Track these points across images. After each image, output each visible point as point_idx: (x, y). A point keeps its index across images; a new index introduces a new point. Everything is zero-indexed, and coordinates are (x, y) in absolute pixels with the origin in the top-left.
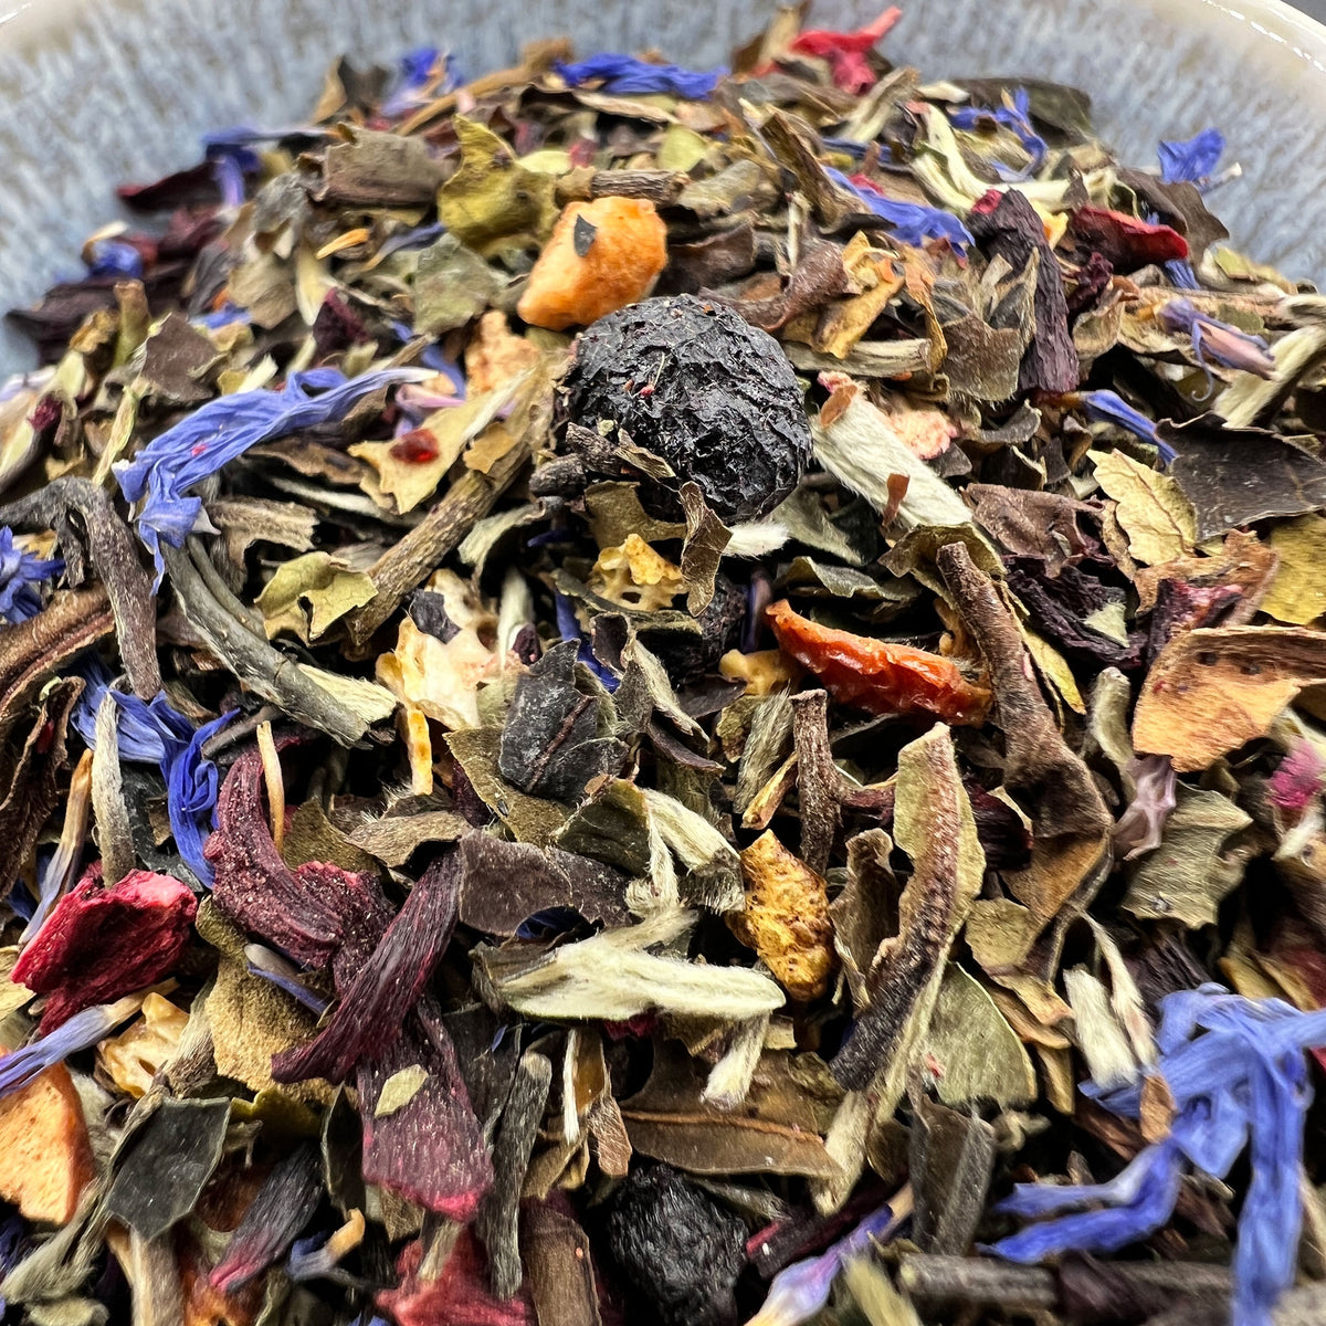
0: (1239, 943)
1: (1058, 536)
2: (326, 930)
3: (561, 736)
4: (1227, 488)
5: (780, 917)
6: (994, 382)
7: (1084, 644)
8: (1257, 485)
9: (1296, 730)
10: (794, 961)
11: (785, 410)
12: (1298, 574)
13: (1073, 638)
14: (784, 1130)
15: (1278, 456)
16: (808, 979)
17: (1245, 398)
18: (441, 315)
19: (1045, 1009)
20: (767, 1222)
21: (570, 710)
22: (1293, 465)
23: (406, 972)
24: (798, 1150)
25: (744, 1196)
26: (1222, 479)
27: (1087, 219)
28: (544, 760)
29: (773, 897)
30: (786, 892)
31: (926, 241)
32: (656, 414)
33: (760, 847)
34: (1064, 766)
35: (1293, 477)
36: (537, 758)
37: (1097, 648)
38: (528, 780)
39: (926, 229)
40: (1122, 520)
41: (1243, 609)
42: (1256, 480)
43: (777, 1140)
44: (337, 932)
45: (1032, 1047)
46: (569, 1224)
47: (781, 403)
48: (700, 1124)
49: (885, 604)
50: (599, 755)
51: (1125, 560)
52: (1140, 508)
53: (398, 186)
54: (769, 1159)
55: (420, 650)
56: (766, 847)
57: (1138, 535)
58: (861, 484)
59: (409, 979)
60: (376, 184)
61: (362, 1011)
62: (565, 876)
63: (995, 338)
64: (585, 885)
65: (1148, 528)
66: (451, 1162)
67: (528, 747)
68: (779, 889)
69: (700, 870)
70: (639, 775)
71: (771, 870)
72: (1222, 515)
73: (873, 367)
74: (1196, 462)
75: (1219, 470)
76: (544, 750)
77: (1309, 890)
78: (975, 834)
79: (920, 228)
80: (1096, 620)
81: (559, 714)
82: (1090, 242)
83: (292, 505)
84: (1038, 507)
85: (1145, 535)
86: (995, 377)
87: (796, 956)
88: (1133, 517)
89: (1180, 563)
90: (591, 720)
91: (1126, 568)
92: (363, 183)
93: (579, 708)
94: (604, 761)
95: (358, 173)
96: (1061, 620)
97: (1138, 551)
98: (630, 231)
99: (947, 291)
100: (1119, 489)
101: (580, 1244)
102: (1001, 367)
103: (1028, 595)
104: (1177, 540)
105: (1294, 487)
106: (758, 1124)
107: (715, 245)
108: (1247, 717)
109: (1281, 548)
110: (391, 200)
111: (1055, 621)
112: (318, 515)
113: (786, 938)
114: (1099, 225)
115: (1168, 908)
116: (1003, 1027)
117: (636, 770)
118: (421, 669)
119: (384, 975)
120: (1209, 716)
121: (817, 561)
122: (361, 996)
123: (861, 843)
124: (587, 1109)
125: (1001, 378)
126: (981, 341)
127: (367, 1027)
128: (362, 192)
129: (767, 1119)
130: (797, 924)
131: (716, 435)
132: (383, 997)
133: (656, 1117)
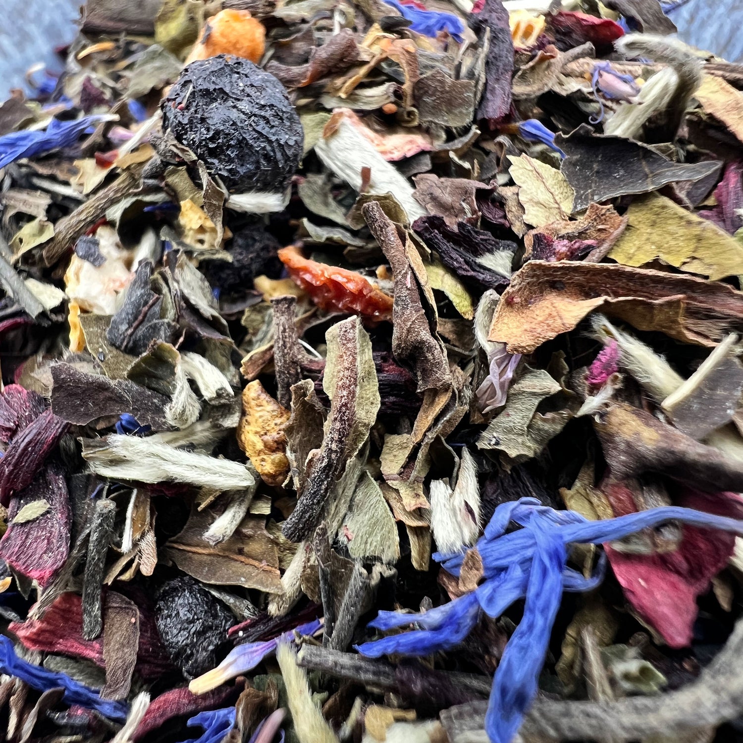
0: (581, 480)
1: (464, 205)
2: (9, 421)
3: (140, 318)
4: (600, 178)
5: (257, 433)
6: (456, 115)
7: (472, 273)
8: (623, 176)
9: (608, 333)
10: (263, 460)
11: (264, 118)
12: (642, 234)
13: (465, 270)
14: (256, 563)
15: (637, 155)
16: (271, 471)
17: (624, 119)
18: (137, 87)
19: (409, 501)
20: (244, 618)
21: (146, 303)
22: (648, 162)
23: (36, 444)
24: (262, 575)
25: (230, 600)
26: (597, 172)
27: (562, 19)
28: (130, 332)
29: (254, 420)
30: (261, 417)
31: (439, 33)
32: (186, 121)
33: (249, 389)
34: (422, 342)
35: (647, 170)
36: (127, 330)
37: (481, 277)
38: (122, 343)
39: (438, 26)
40: (522, 198)
41: (593, 255)
42: (622, 172)
43: (251, 569)
44: (14, 422)
45: (401, 525)
46: (130, 603)
47: (263, 113)
48: (209, 555)
49: (349, 248)
50: (159, 330)
51: (518, 224)
52: (534, 190)
53: (138, 22)
54: (243, 579)
55: (80, 269)
56: (252, 390)
57: (531, 208)
58: (347, 175)
59: (37, 449)
60: (121, 20)
61: (9, 464)
62: (127, 397)
63: (454, 85)
64: (142, 403)
65: (538, 203)
66: (45, 553)
67: (122, 324)
68: (257, 415)
69: (211, 400)
70: (183, 343)
71: (253, 403)
72: (593, 195)
73: (365, 103)
74: (577, 161)
75: (595, 166)
76: (130, 326)
77: (608, 441)
78: (376, 388)
79: (434, 25)
80: (486, 260)
81: (139, 305)
82: (565, 34)
83: (39, 193)
84: (457, 188)
85: (536, 208)
86: (456, 111)
87: (265, 457)
88: (529, 197)
89: (555, 226)
90: (157, 309)
91: (518, 229)
92: (111, 19)
93: (151, 302)
94: (162, 333)
95: (108, 13)
96: (457, 257)
97: (529, 218)
98: (234, 30)
99: (437, 61)
100: (523, 178)
101: (135, 615)
102: (460, 105)
103: (431, 239)
104: (556, 211)
105: (646, 176)
106: (242, 558)
107: (296, 40)
108: (561, 318)
109: (632, 216)
110: (133, 30)
111: (452, 258)
112: (52, 198)
113: (260, 446)
114: (569, 22)
115: (497, 443)
116: (386, 511)
117: (181, 339)
118: (78, 279)
119: (23, 445)
120: (540, 319)
121: (311, 220)
122: (10, 456)
123: (299, 388)
124: (138, 536)
125: (461, 112)
126: (443, 87)
127: (11, 473)
128: (111, 24)
129: (249, 556)
130: (266, 438)
131: (217, 133)
132: (20, 456)
133: (188, 548)
